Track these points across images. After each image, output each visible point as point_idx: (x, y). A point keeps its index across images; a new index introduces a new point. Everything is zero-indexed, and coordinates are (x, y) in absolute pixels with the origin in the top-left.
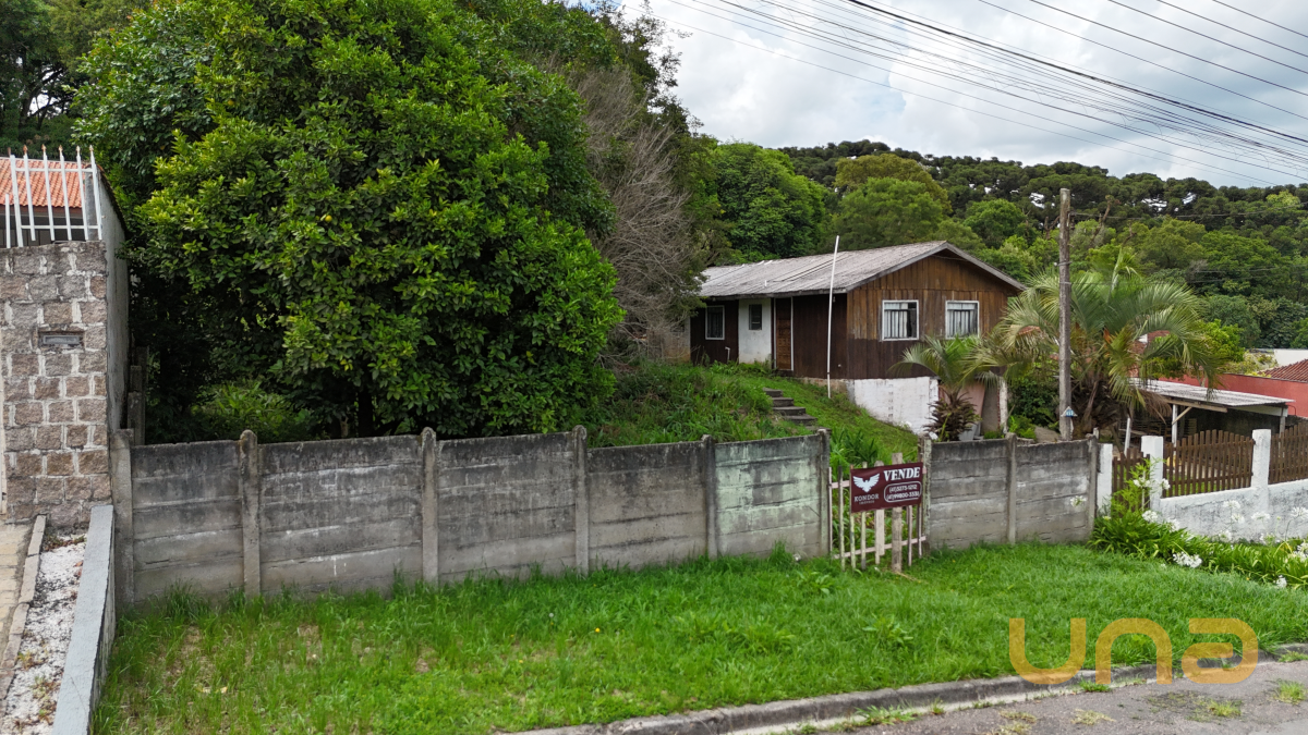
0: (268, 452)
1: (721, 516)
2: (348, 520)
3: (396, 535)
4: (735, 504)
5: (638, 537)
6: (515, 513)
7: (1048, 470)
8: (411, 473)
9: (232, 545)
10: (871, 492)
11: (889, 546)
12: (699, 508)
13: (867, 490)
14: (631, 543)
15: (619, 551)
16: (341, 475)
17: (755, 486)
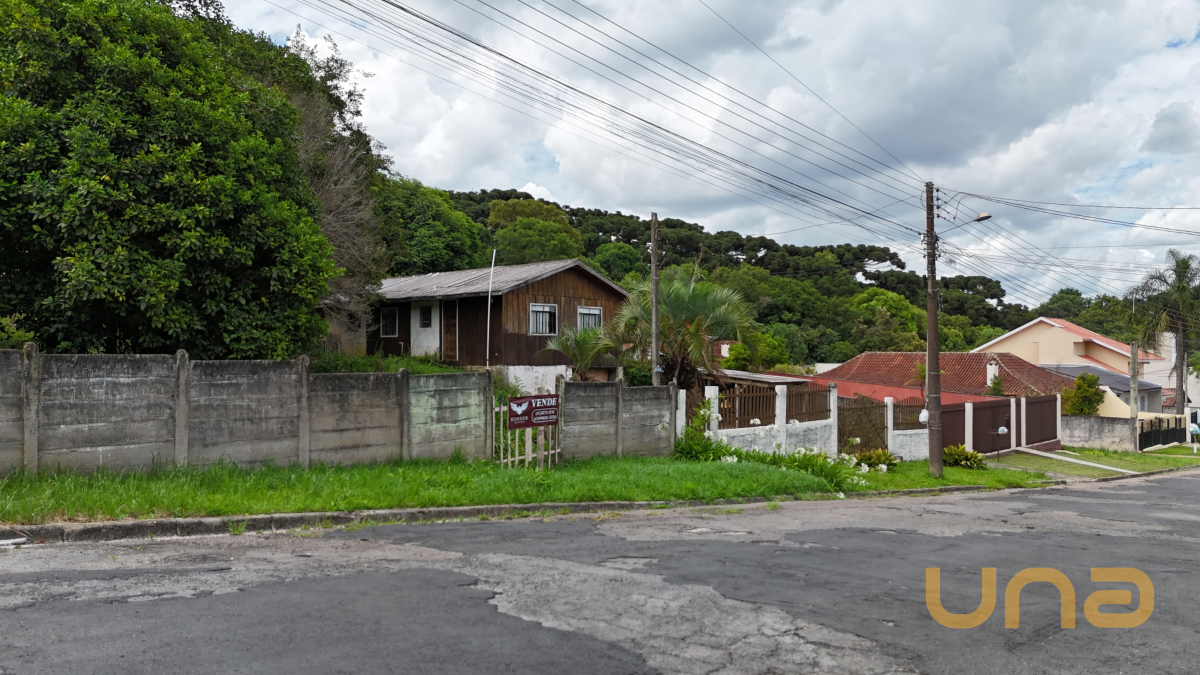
0: (47, 361)
1: (413, 430)
2: (113, 419)
3: (153, 433)
4: (422, 420)
5: (348, 443)
6: (251, 420)
7: (643, 405)
8: (167, 384)
9: (16, 435)
10: (522, 415)
11: (535, 455)
12: (396, 423)
13: (519, 413)
14: (343, 448)
15: (333, 453)
16: (108, 383)
17: (439, 409)
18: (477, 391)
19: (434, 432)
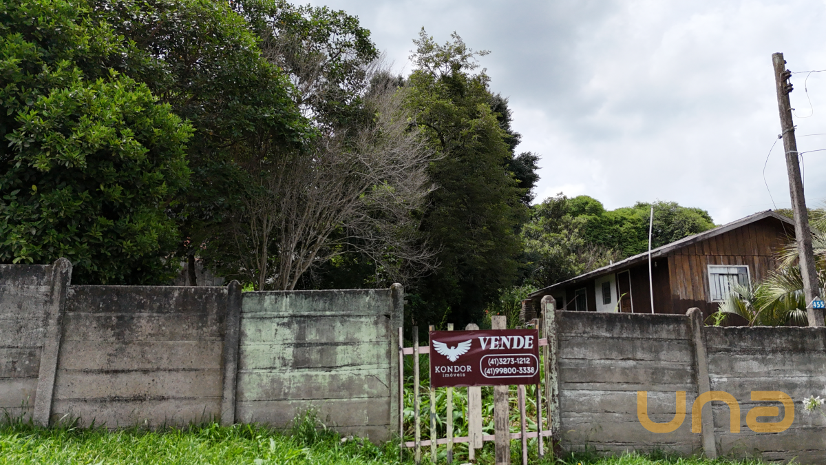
1: (245, 378)
4: (267, 364)
5: (125, 393)
7: (763, 361)
10: (458, 363)
11: (490, 437)
12: (213, 365)
13: (453, 358)
14: (114, 399)
15: (96, 407)
17: (297, 345)
18: (373, 319)
19: (287, 384)
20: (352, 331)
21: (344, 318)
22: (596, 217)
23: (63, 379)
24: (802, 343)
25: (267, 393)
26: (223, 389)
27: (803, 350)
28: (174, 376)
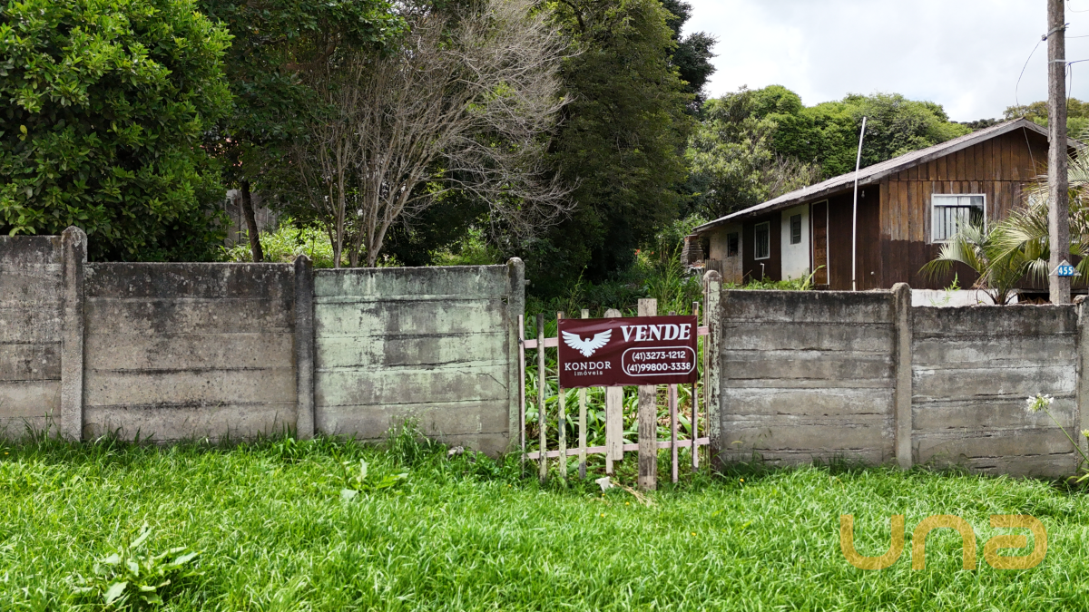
1: (325, 379)
5: (174, 397)
7: (984, 349)
10: (595, 358)
11: (631, 447)
12: (283, 362)
13: (587, 353)
14: (160, 406)
15: (139, 415)
17: (389, 338)
18: (485, 304)
19: (377, 385)
20: (458, 318)
21: (448, 303)
22: (791, 116)
23: (94, 382)
24: (1037, 325)
25: (354, 397)
26: (297, 391)
27: (1036, 335)
28: (234, 376)
